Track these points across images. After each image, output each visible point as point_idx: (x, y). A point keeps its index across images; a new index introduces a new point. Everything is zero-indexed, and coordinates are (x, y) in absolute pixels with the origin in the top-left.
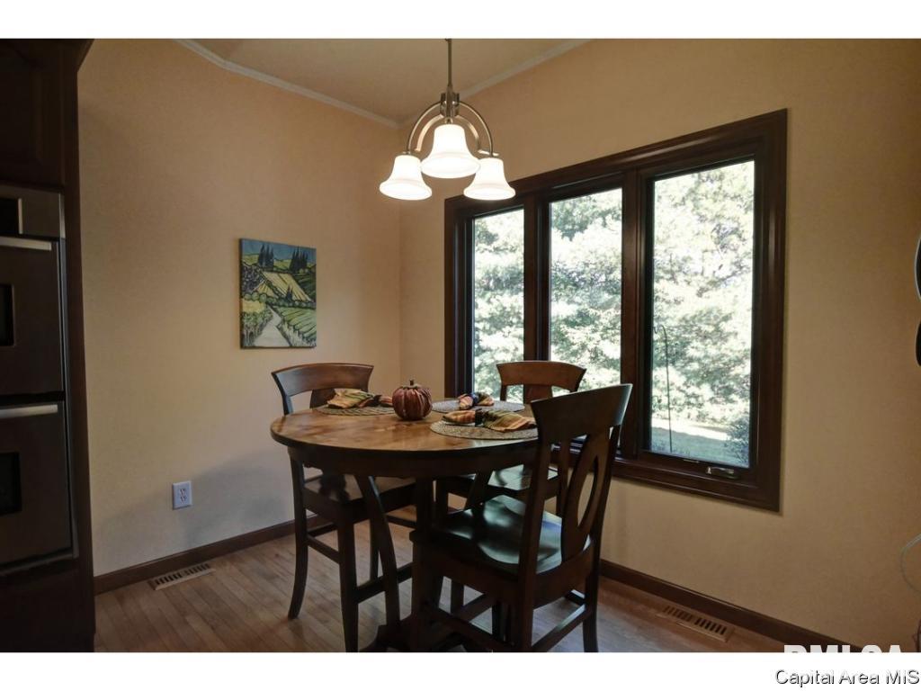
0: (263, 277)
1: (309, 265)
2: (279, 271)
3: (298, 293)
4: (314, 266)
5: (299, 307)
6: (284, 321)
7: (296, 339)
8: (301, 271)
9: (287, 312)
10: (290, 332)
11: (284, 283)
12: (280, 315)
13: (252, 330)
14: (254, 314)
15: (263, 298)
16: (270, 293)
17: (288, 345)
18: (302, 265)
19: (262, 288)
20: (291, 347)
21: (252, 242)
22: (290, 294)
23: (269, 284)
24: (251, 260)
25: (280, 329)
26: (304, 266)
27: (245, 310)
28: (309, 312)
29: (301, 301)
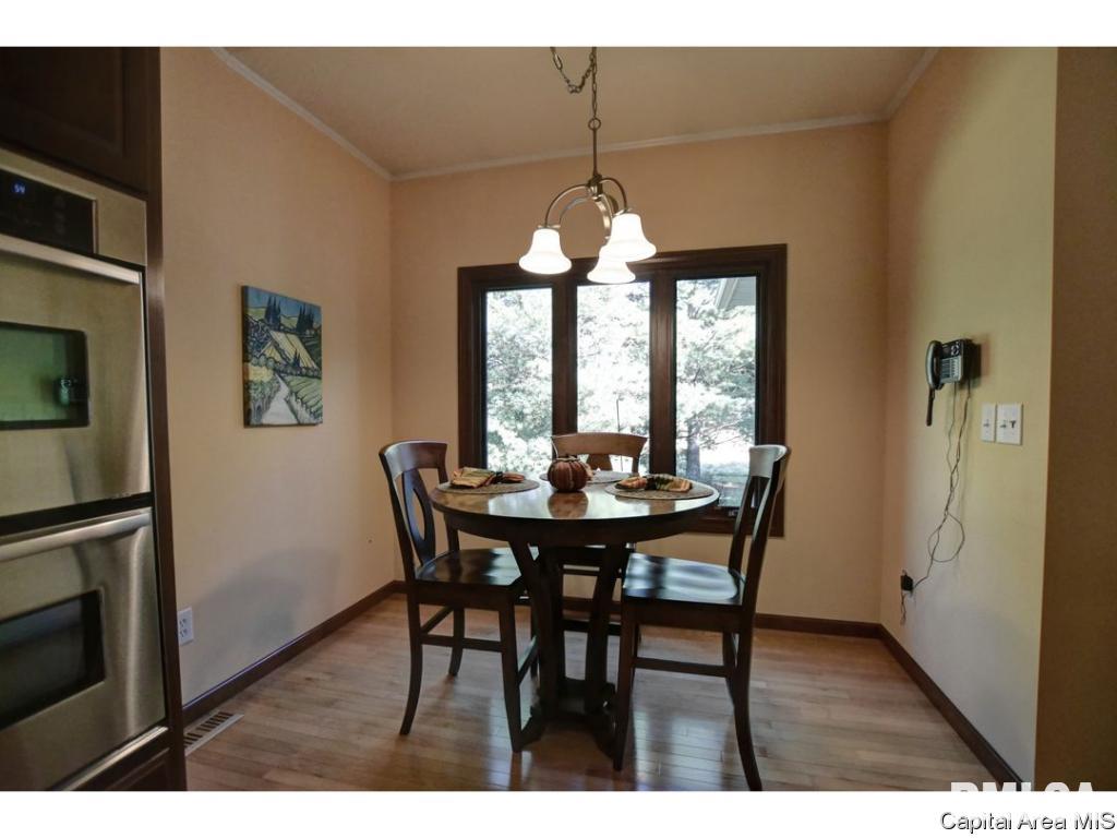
0: (269, 337)
1: (315, 325)
2: (286, 331)
3: (306, 360)
4: (320, 328)
5: (306, 375)
6: (291, 393)
7: (305, 416)
8: (308, 332)
9: (295, 381)
10: (297, 406)
11: (291, 345)
12: (288, 384)
13: (259, 403)
14: (262, 383)
15: (271, 363)
16: (278, 357)
17: (295, 422)
18: (307, 325)
19: (269, 351)
20: (300, 424)
21: (259, 292)
22: (297, 359)
23: (277, 346)
24: (257, 314)
25: (288, 402)
26: (311, 327)
27: (251, 378)
28: (315, 381)
29: (307, 368)
